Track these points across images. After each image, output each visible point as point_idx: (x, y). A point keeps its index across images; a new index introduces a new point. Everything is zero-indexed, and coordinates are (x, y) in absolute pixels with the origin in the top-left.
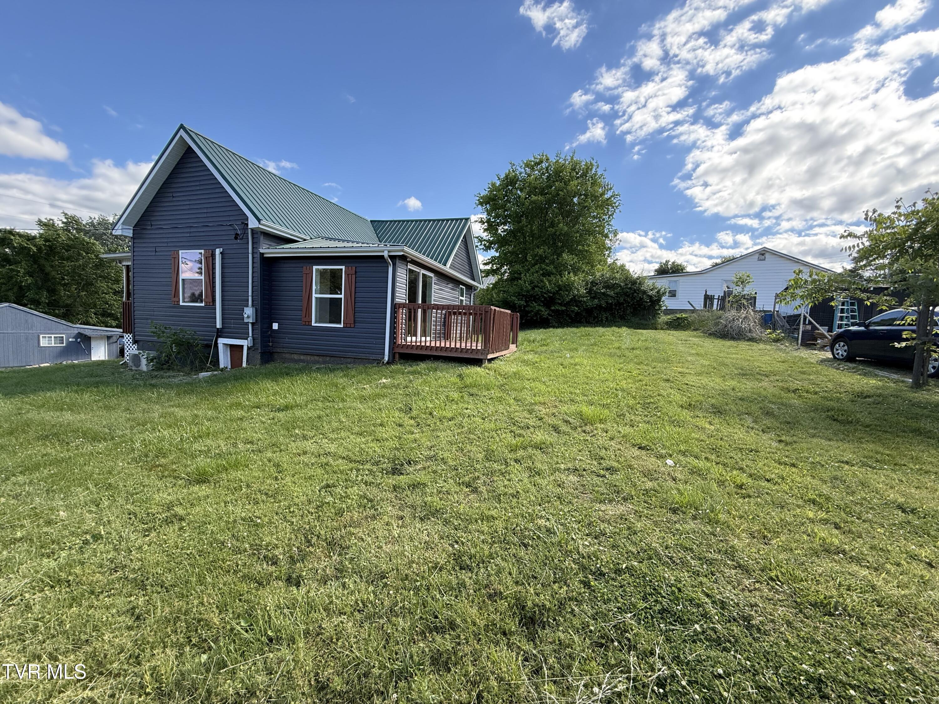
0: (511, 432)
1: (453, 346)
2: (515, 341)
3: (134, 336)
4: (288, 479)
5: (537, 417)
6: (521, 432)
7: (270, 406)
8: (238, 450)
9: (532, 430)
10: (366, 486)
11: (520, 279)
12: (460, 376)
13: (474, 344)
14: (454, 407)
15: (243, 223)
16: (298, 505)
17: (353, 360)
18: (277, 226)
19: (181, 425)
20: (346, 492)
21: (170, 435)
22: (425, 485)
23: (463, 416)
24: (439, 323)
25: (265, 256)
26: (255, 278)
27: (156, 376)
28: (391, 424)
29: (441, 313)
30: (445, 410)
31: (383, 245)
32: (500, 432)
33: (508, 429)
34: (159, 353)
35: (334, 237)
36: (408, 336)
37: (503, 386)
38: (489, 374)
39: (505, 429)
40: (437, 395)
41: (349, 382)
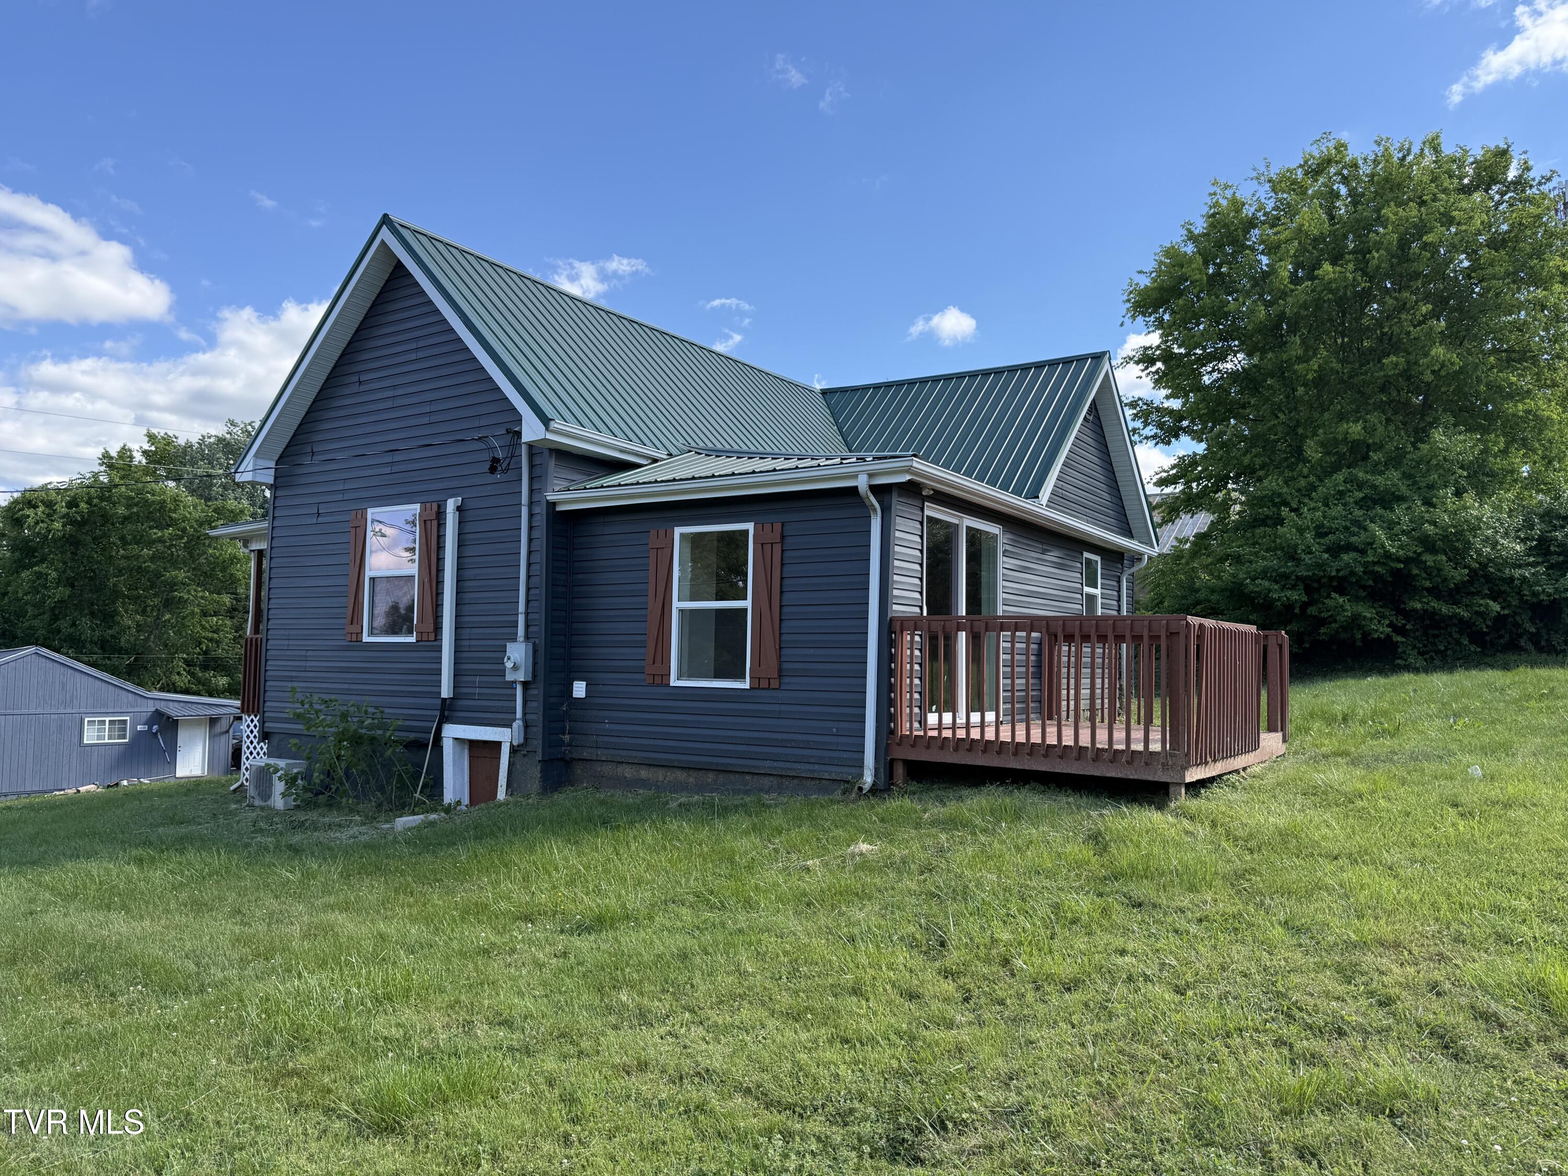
0: (1279, 1042)
1: (1068, 740)
2: (1277, 723)
3: (262, 722)
4: (597, 1145)
5: (1371, 994)
6: (1315, 1045)
7: (559, 917)
8: (474, 1044)
9: (1356, 1040)
12: (1096, 838)
13: (1137, 734)
14: (1081, 943)
15: (508, 431)
17: (775, 781)
18: (589, 433)
19: (347, 963)
21: (323, 988)
23: (1110, 975)
24: (1024, 669)
25: (560, 508)
26: (533, 567)
27: (302, 823)
28: (885, 990)
29: (1028, 640)
30: (1050, 952)
31: (854, 460)
32: (1239, 1040)
33: (1266, 1031)
34: (310, 765)
35: (728, 447)
36: (931, 711)
37: (1242, 876)
38: (1192, 833)
39: (1257, 1030)
40: (1024, 900)
41: (766, 847)
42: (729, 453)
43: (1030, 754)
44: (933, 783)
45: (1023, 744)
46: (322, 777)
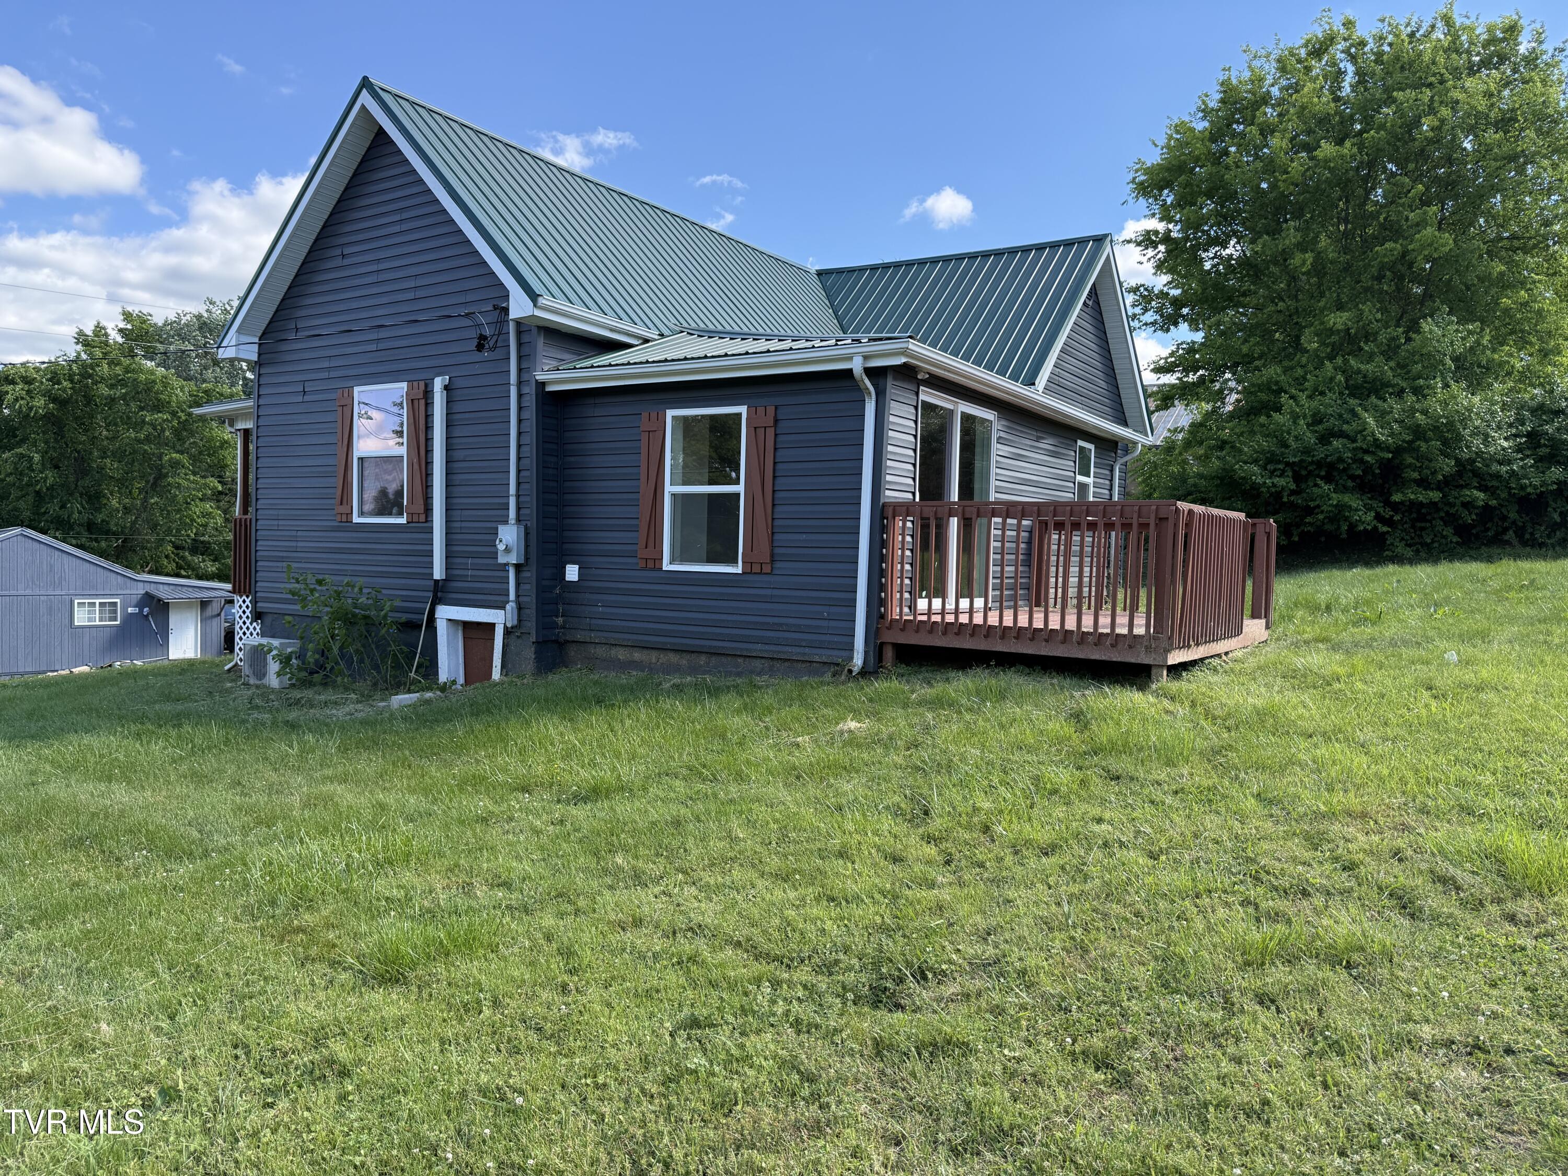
0: (1246, 903)
1: (1054, 624)
2: (1261, 610)
3: (255, 602)
4: (594, 993)
5: (1336, 859)
6: (1282, 905)
7: (555, 788)
8: (474, 904)
9: (1318, 900)
10: (799, 1032)
11: (1278, 409)
12: (1078, 718)
13: (1122, 620)
14: (1059, 812)
15: (495, 308)
16: (617, 1069)
17: (767, 664)
18: (578, 310)
19: (348, 830)
20: (742, 1047)
21: (325, 853)
22: (966, 1048)
23: (1087, 841)
24: (1013, 557)
25: (550, 388)
26: (523, 449)
27: (298, 702)
28: (870, 854)
29: (1018, 528)
30: (1030, 819)
31: (849, 341)
32: (1208, 900)
33: (1234, 892)
34: (304, 644)
35: (720, 328)
36: (921, 597)
37: (1219, 752)
38: (1172, 713)
39: (1225, 892)
40: (1006, 773)
41: (757, 725)
42: (721, 334)
43: (1017, 638)
44: (921, 666)
45: (1010, 628)
46: (317, 656)
